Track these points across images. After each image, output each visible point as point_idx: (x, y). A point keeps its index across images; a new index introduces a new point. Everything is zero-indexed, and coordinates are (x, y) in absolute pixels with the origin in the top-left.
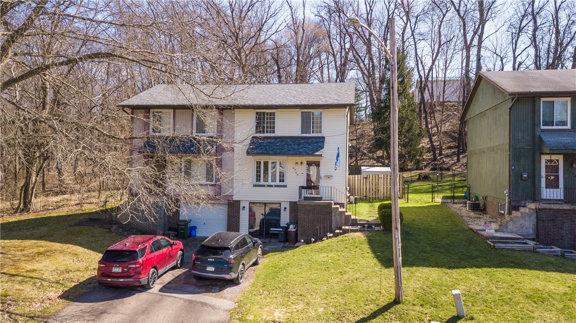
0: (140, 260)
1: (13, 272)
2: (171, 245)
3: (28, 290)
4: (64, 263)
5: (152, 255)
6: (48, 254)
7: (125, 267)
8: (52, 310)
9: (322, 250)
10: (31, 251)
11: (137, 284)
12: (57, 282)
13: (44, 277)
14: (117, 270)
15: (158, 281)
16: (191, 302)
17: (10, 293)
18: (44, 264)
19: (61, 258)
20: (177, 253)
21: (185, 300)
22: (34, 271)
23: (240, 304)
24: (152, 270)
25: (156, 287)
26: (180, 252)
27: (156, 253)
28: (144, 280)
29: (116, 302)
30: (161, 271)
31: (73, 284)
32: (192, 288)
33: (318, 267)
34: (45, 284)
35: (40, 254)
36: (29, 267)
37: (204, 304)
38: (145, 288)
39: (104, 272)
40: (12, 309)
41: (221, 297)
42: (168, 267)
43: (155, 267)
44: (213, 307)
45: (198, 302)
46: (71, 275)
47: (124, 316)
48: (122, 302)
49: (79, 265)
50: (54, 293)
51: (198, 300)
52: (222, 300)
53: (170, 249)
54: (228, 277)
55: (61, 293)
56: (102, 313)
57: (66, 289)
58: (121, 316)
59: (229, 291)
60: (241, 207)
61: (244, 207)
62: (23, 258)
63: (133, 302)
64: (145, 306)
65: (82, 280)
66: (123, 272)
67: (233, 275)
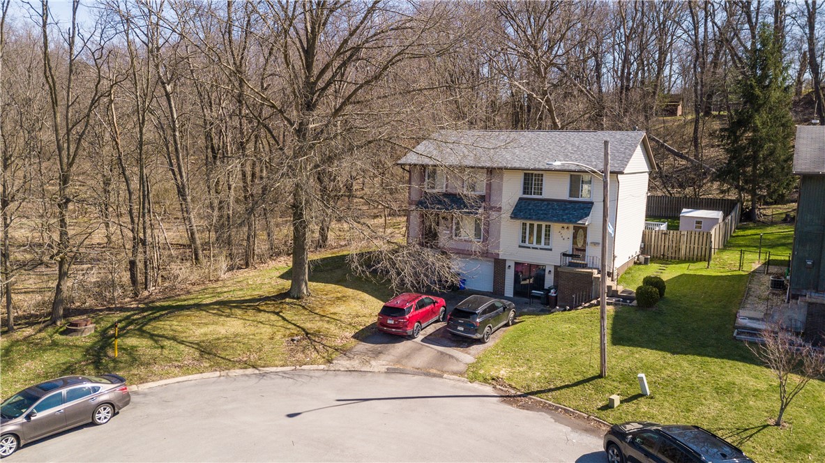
0: (407, 317)
1: (322, 313)
2: (434, 303)
3: (333, 328)
4: (355, 308)
5: (417, 312)
6: (344, 299)
7: (397, 321)
8: (349, 346)
9: (569, 320)
10: (332, 295)
11: (405, 334)
12: (350, 324)
13: (342, 319)
14: (390, 322)
15: (421, 332)
16: (442, 353)
17: (322, 330)
18: (341, 308)
19: (353, 304)
20: (439, 310)
21: (438, 351)
22: (335, 314)
23: (479, 360)
24: (416, 324)
25: (420, 337)
26: (442, 308)
27: (420, 311)
28: (409, 331)
29: (390, 345)
30: (424, 325)
31: (361, 327)
32: (446, 342)
33: (556, 337)
34: (343, 325)
35: (338, 298)
36: (332, 310)
37: (451, 357)
38: (411, 337)
39: (382, 323)
40: (324, 342)
41: (467, 353)
42: (431, 321)
43: (419, 322)
44: (457, 360)
45: (447, 354)
46: (360, 319)
47: (393, 358)
48: (394, 347)
49: (366, 311)
50: (349, 333)
51: (448, 353)
52: (466, 355)
53: (433, 306)
54: (474, 337)
55: (353, 334)
56: (379, 353)
57: (357, 331)
58: (392, 357)
59: (475, 349)
60: (507, 266)
61: (509, 266)
62: (327, 302)
63: (402, 347)
64: (409, 352)
65: (368, 324)
66: (395, 324)
67: (479, 336)
